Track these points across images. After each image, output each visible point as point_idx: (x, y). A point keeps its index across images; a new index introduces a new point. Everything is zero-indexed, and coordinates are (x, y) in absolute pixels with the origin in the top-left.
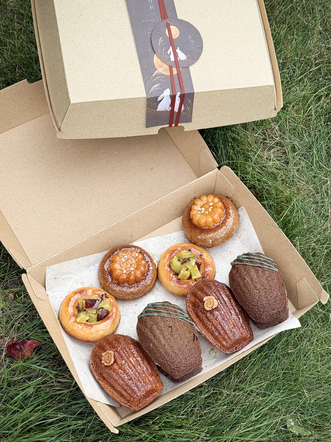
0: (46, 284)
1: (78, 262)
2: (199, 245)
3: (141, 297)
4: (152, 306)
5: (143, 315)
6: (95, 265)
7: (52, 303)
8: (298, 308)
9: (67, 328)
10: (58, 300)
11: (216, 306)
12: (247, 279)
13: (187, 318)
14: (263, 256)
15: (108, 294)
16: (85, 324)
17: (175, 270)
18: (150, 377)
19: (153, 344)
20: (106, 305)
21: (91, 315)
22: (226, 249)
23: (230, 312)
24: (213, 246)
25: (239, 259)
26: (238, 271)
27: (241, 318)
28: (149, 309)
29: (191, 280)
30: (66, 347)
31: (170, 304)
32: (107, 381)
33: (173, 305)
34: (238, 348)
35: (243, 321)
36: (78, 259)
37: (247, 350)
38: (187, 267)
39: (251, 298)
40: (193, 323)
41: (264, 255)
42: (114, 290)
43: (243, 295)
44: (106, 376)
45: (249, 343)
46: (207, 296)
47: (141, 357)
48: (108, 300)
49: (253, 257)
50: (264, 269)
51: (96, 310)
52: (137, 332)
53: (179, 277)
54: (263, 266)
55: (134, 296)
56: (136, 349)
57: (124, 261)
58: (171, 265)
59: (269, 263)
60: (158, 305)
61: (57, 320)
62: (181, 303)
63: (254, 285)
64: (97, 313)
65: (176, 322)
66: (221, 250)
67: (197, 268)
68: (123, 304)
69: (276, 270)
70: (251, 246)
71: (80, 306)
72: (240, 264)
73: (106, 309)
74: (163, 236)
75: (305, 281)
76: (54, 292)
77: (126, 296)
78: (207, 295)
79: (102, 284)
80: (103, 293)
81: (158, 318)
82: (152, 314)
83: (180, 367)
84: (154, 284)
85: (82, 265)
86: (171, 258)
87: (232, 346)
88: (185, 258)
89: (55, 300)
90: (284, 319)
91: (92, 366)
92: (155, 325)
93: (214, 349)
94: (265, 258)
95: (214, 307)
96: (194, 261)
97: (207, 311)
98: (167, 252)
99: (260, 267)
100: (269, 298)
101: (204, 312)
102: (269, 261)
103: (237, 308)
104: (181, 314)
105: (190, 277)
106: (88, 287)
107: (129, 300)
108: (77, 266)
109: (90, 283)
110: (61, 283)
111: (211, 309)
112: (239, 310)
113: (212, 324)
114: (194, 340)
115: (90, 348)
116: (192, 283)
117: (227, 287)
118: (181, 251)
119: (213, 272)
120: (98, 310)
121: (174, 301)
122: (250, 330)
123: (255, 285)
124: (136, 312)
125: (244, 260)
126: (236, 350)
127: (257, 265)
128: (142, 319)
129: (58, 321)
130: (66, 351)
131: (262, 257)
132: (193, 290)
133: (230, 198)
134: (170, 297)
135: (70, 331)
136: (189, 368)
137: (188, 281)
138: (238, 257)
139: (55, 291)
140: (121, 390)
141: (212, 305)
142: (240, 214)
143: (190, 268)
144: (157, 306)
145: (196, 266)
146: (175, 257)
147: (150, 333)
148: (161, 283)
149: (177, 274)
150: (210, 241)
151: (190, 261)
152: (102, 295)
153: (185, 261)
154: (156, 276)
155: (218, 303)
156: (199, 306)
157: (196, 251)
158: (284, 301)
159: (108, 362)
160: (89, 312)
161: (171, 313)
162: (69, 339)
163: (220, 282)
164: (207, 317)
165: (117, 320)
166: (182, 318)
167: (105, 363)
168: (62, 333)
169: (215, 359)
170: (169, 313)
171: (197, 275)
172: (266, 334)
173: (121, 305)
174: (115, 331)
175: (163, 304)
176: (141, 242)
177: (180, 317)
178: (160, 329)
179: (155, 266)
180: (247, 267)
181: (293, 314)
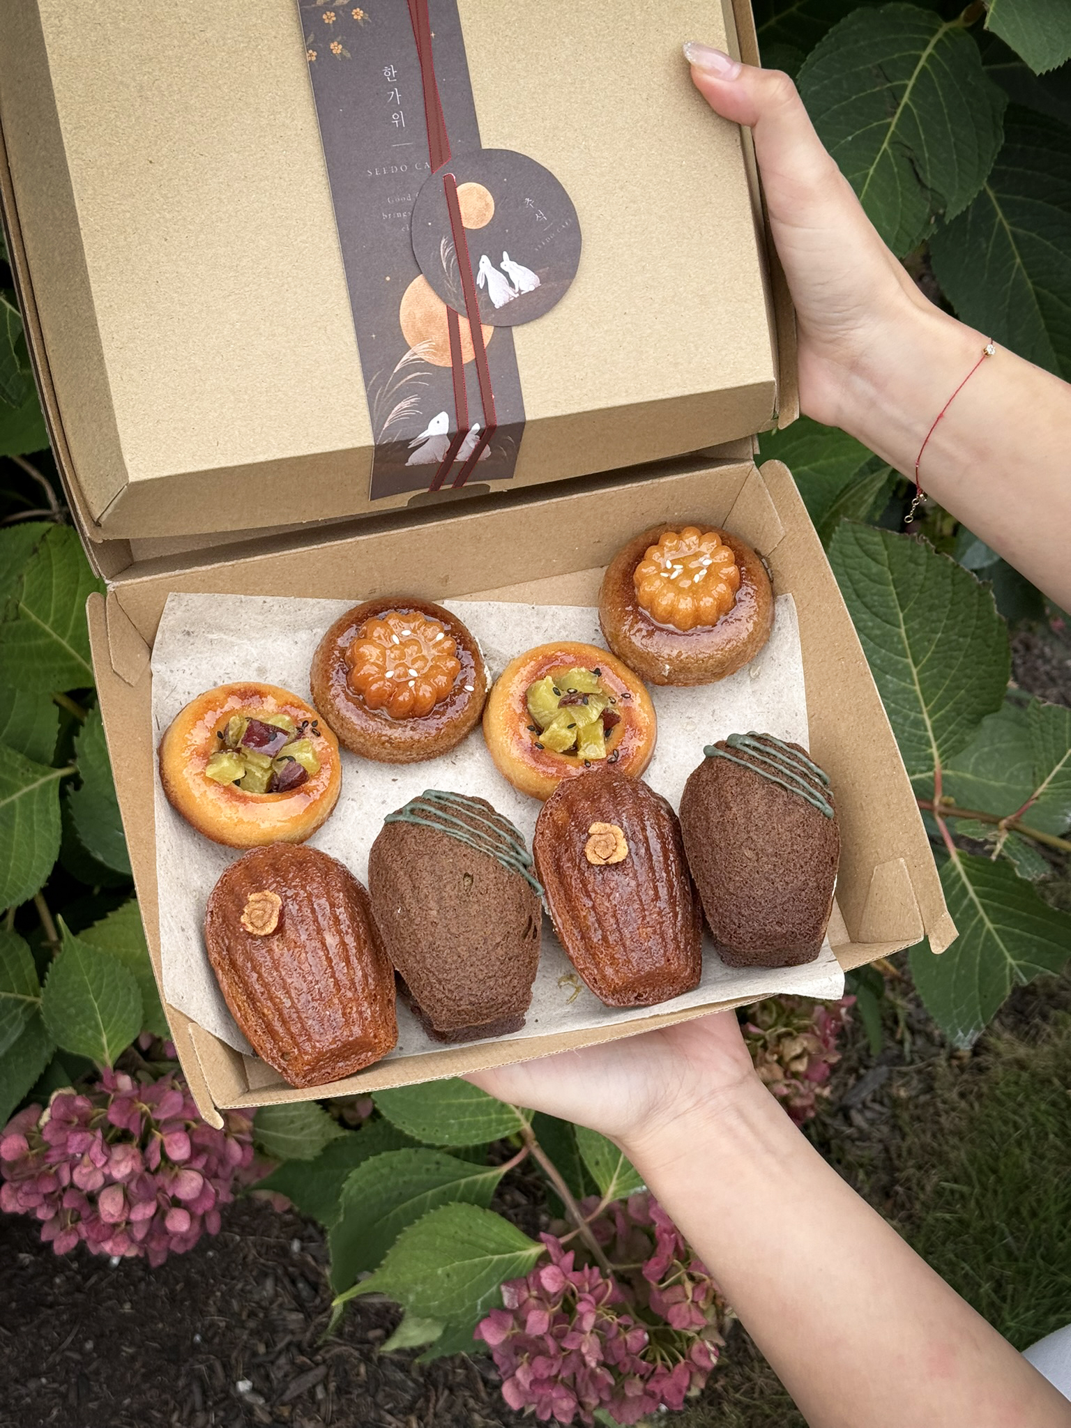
0: (156, 640)
1: (266, 606)
2: (632, 665)
3: (416, 762)
4: (436, 800)
5: (401, 818)
6: (314, 631)
7: (154, 701)
8: (856, 939)
9: (173, 783)
10: (177, 696)
11: (621, 860)
12: (734, 809)
13: (525, 866)
14: (805, 759)
15: (322, 724)
16: (227, 790)
17: (536, 716)
18: (366, 1004)
19: (402, 909)
20: (305, 753)
21: (253, 769)
22: (704, 700)
23: (655, 888)
24: (667, 684)
25: (733, 744)
26: (717, 777)
27: (680, 916)
28: (425, 807)
29: (573, 758)
30: (154, 838)
31: (491, 809)
32: (239, 977)
33: (499, 815)
34: (645, 996)
35: (683, 926)
36: (269, 599)
37: (668, 1014)
38: (572, 718)
39: (729, 869)
40: (538, 886)
41: (807, 757)
42: (343, 719)
43: (707, 851)
44: (240, 960)
45: (683, 993)
46: (603, 821)
47: (357, 938)
48: (316, 741)
49: (773, 752)
50: (795, 798)
51: (270, 759)
52: (371, 859)
53: (542, 738)
54: (794, 789)
55: (395, 752)
56: (352, 908)
57: (397, 642)
58: (530, 699)
59: (815, 786)
60: (454, 802)
61: (155, 753)
62: (524, 813)
63: (748, 832)
64: (271, 768)
65: (491, 869)
66: (689, 700)
67: (601, 732)
68: (357, 767)
69: (829, 810)
70: (779, 716)
71: (231, 733)
72: (730, 760)
73: (299, 766)
74: (536, 607)
75: (902, 867)
76: (172, 671)
77: (372, 746)
78: (606, 820)
79: (316, 690)
80: (308, 715)
81: (442, 840)
82: (429, 823)
83: (461, 1000)
84: (466, 737)
85: (277, 619)
86: (537, 676)
87: (628, 987)
88: (576, 691)
89: (167, 693)
90: (801, 959)
91: (209, 919)
92: (427, 858)
93: (575, 978)
94: (809, 768)
95: (614, 860)
96: (601, 707)
97: (590, 865)
98: (531, 655)
99: (785, 789)
100: (780, 888)
101: (580, 863)
102: (817, 780)
103: (680, 882)
104: (513, 848)
105: (573, 751)
106: (270, 687)
107: (379, 759)
108: (261, 618)
109: (281, 678)
110: (201, 653)
111: (603, 863)
112: (682, 889)
113: (594, 905)
114: (525, 937)
115: (220, 862)
116: (574, 770)
117: (670, 812)
118: (573, 664)
119: (646, 755)
120: (279, 760)
121: (505, 806)
122: (694, 958)
123: (751, 834)
124: (388, 801)
125: (745, 753)
126: (638, 1003)
127: (778, 780)
128: (395, 829)
129: (155, 757)
130: (149, 850)
131: (799, 761)
132: (568, 789)
133: (764, 557)
134: (499, 788)
135: (179, 795)
136: (485, 1012)
137: (563, 758)
138: (732, 737)
139: (175, 670)
140: (270, 1017)
141: (609, 852)
142: (777, 612)
143: (581, 724)
144: (450, 805)
145: (601, 725)
146: (549, 678)
147: (405, 874)
148: (485, 740)
149: (538, 729)
150: (668, 667)
151: (587, 704)
152: (306, 723)
153: (572, 700)
154: (476, 715)
155: (630, 853)
156: (569, 844)
157: (616, 680)
158: (820, 909)
159: (259, 924)
160: (249, 757)
161: (486, 836)
162: (170, 818)
163: (656, 791)
164: (584, 883)
165: (325, 805)
166: (513, 861)
167: (249, 925)
168: (155, 796)
169: (568, 1009)
170: (479, 836)
171: (596, 750)
172: (739, 984)
173: (350, 767)
174: (310, 836)
175: (470, 803)
176: (466, 604)
177: (507, 858)
178: (438, 873)
179: (484, 686)
180: (747, 774)
181: (836, 949)
